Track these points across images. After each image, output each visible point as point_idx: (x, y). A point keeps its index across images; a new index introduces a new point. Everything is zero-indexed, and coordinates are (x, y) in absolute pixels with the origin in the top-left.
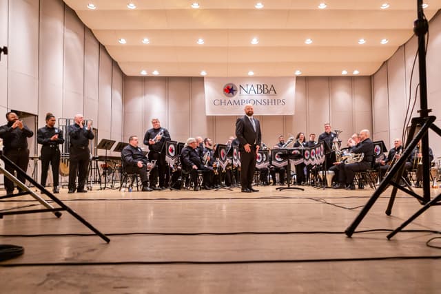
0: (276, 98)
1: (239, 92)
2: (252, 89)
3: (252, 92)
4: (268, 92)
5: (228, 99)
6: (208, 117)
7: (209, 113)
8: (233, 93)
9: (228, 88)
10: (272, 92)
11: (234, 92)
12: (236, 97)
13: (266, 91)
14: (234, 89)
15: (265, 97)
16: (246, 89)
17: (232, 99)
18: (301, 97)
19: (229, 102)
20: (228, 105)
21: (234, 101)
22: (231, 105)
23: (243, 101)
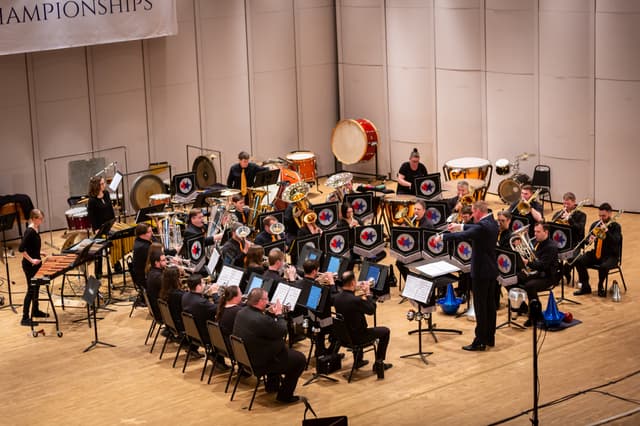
17: (19, 4)
19: (13, 15)
20: (8, 23)
21: (25, 9)
22: (19, 21)
23: (48, 8)
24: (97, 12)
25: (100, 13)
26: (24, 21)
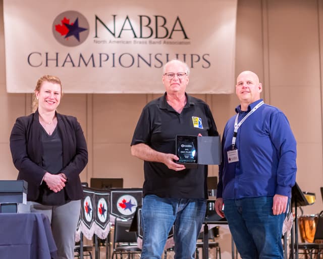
0: (187, 50)
1: (92, 33)
2: (127, 26)
3: (127, 35)
4: (168, 35)
5: (64, 51)
6: (13, 96)
7: (13, 87)
8: (78, 37)
9: (65, 22)
10: (178, 36)
11: (81, 34)
12: (86, 47)
13: (162, 32)
14: (81, 25)
15: (161, 48)
16: (111, 27)
17: (75, 52)
18: (249, 47)
19: (69, 59)
20: (63, 66)
21: (81, 56)
22: (74, 66)
23: (104, 57)
24: (153, 65)
25: (155, 66)
26: (79, 66)
